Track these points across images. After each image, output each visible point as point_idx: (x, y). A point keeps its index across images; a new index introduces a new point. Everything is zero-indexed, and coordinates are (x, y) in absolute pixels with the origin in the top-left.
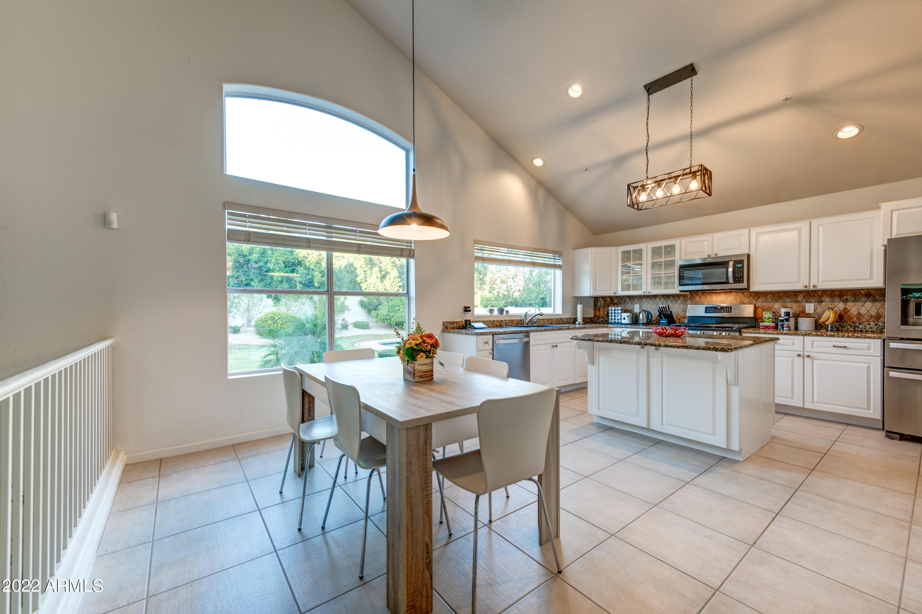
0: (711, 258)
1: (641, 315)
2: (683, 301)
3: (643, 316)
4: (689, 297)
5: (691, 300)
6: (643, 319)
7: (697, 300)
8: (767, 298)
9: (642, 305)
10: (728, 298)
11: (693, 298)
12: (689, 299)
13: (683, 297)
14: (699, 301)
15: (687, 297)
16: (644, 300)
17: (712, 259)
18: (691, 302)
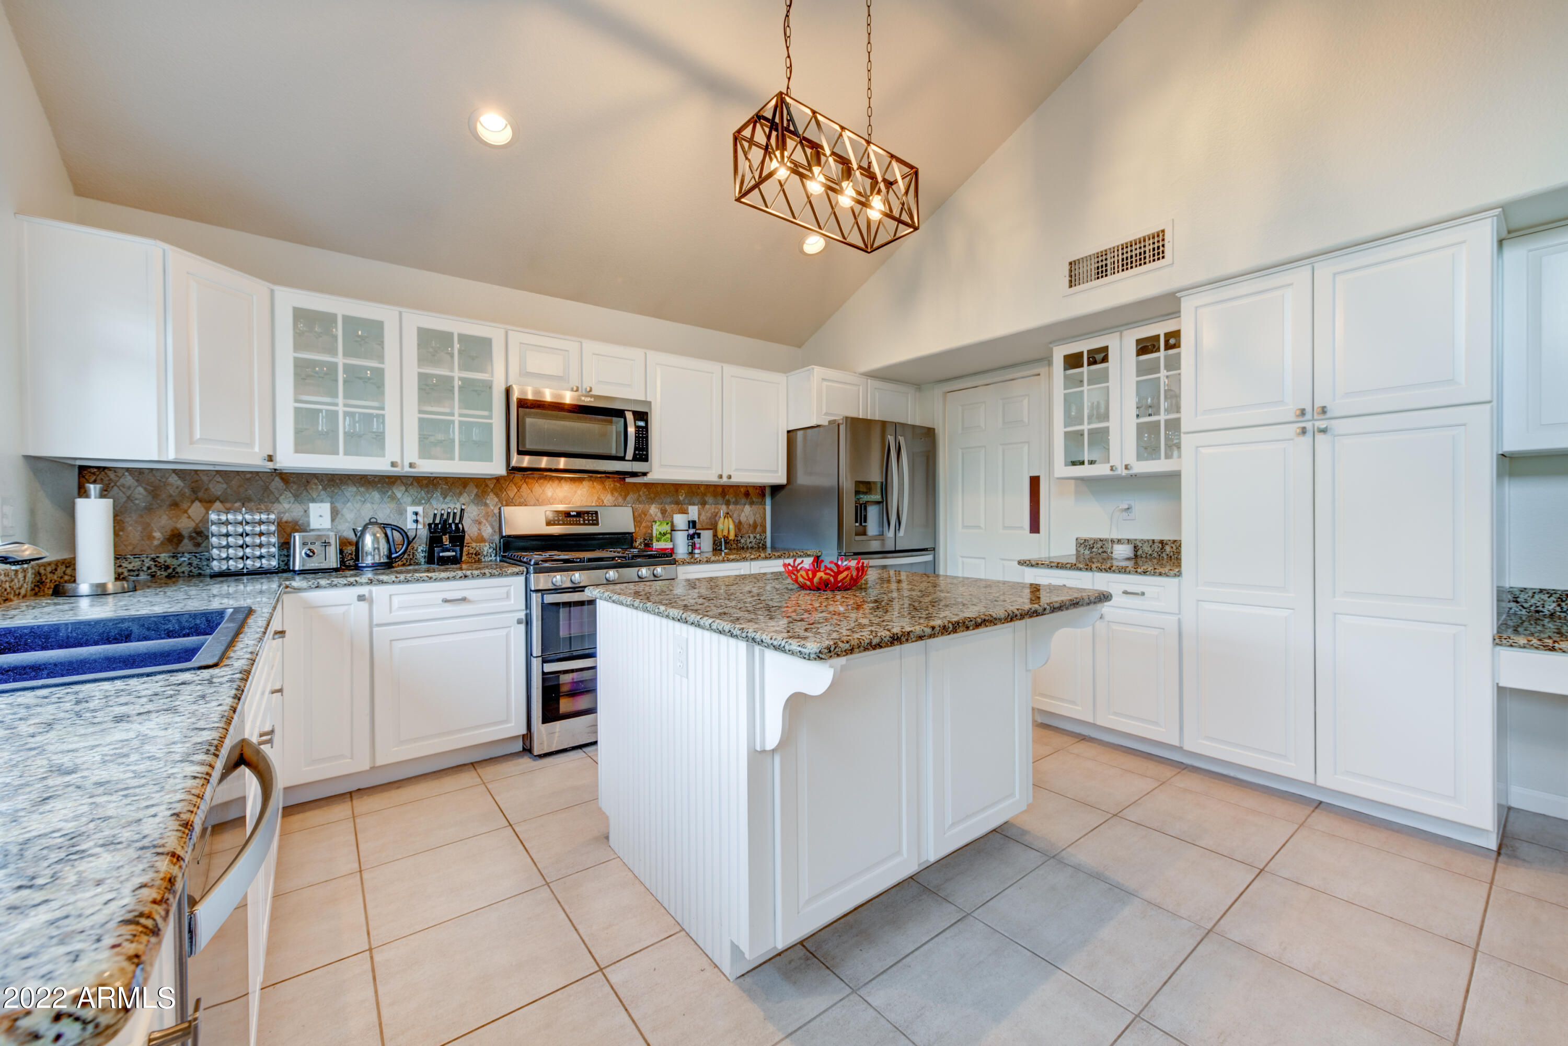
0: (591, 396)
1: (368, 540)
2: (476, 495)
3: (376, 540)
4: (492, 486)
5: (497, 495)
6: (378, 549)
7: (512, 495)
8: (640, 496)
9: (339, 506)
10: (576, 492)
11: (501, 489)
12: (492, 490)
13: (477, 486)
14: (516, 498)
15: (487, 486)
16: (350, 490)
17: (592, 400)
18: (496, 500)
